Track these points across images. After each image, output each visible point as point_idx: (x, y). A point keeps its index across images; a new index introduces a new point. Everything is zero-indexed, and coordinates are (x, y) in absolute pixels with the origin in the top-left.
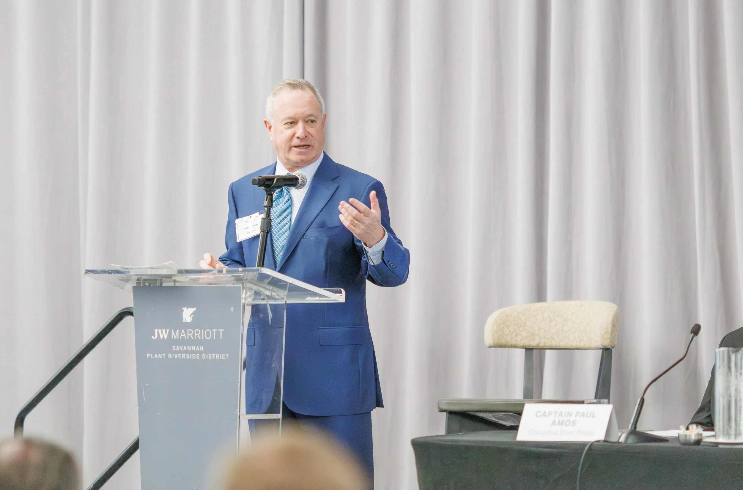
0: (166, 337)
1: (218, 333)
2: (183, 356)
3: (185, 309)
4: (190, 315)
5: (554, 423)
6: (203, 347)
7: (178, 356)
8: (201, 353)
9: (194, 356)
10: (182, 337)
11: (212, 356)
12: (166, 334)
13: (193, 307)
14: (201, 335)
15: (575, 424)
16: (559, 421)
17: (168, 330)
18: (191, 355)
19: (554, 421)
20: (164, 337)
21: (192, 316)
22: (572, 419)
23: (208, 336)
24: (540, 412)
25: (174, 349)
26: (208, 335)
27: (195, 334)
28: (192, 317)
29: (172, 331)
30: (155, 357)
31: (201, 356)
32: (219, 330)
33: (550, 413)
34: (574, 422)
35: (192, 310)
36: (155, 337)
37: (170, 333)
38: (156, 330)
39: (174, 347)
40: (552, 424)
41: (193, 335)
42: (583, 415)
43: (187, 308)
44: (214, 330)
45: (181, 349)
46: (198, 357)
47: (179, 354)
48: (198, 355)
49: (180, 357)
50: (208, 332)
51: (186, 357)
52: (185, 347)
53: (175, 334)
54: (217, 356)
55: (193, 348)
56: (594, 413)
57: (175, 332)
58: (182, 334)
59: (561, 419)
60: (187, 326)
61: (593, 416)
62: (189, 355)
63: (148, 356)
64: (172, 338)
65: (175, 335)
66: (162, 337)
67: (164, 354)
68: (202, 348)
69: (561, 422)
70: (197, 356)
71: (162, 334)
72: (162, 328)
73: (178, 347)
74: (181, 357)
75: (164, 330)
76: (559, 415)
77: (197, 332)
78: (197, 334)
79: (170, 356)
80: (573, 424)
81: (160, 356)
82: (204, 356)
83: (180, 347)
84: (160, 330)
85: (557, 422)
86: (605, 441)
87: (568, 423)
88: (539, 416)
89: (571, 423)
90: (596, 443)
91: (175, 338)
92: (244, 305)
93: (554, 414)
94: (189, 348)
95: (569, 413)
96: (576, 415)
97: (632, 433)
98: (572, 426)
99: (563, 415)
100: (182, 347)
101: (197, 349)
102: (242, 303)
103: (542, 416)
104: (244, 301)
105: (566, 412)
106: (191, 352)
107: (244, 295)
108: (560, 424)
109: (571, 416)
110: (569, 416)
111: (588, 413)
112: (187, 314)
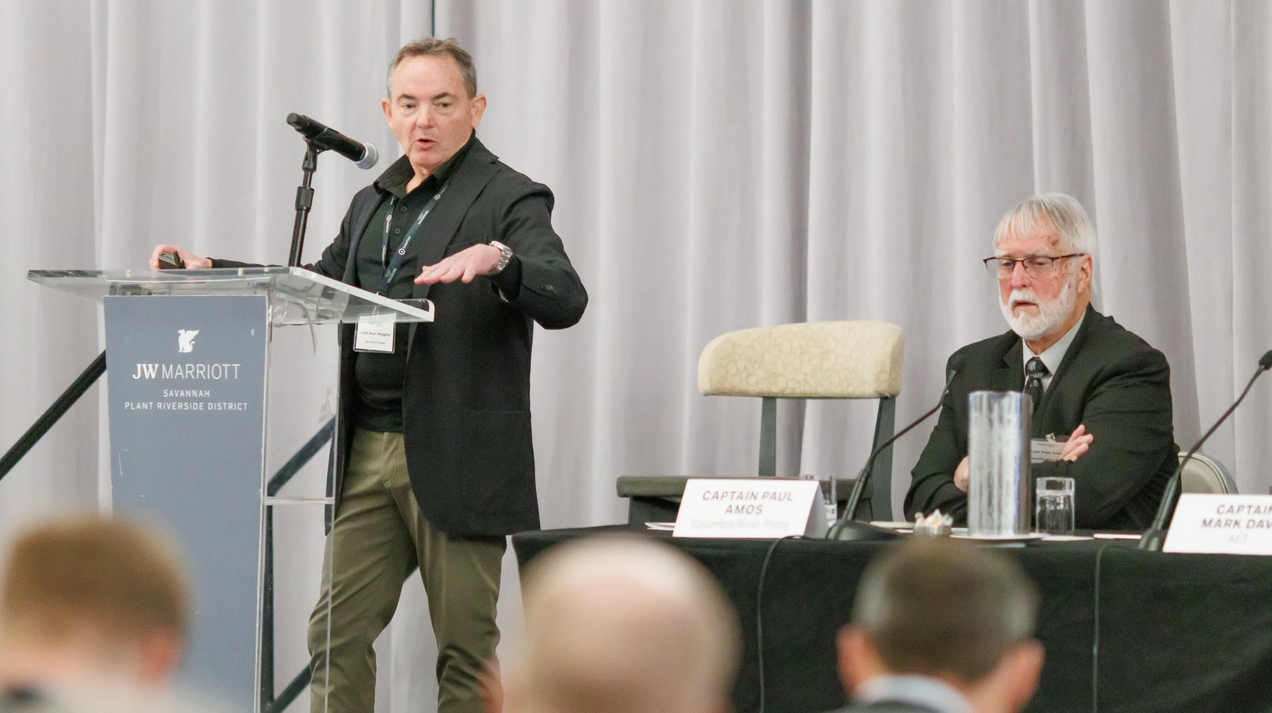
0: (153, 376)
1: (231, 370)
3: (182, 332)
4: (190, 342)
5: (729, 510)
6: (208, 391)
7: (172, 405)
8: (204, 400)
9: (196, 405)
10: (178, 375)
11: (223, 406)
12: (154, 370)
14: (205, 373)
15: (761, 510)
16: (737, 507)
17: (157, 366)
18: (191, 404)
19: (731, 506)
20: (150, 375)
21: (193, 342)
22: (756, 503)
23: (217, 375)
24: (709, 492)
25: (166, 395)
26: (217, 374)
27: (198, 372)
28: (193, 345)
29: (163, 366)
30: (138, 407)
31: (205, 406)
32: (233, 365)
33: (725, 494)
34: (760, 508)
35: (193, 334)
36: (137, 376)
37: (160, 370)
38: (139, 366)
39: (165, 391)
40: (727, 511)
41: (195, 373)
42: (774, 497)
43: (186, 331)
44: (226, 365)
45: (177, 395)
46: (202, 408)
47: (173, 403)
48: (202, 405)
49: (175, 407)
50: (217, 369)
51: (183, 407)
52: (182, 391)
53: (168, 372)
54: (231, 406)
55: (195, 393)
56: (790, 494)
57: (168, 369)
58: (177, 371)
59: (741, 503)
60: (185, 358)
61: (789, 499)
62: (189, 405)
63: (126, 406)
64: (163, 378)
65: (168, 373)
66: (147, 376)
67: (151, 403)
68: (207, 393)
69: (740, 507)
70: (201, 406)
71: (148, 371)
72: (147, 363)
73: (171, 391)
74: (177, 406)
75: (150, 366)
76: (738, 497)
77: (201, 368)
78: (200, 370)
79: (159, 406)
80: (758, 511)
81: (145, 406)
82: (211, 406)
83: (175, 391)
84: (144, 366)
85: (734, 508)
86: (803, 538)
87: (750, 509)
88: (708, 498)
89: (756, 510)
90: (788, 540)
91: (168, 377)
92: (271, 325)
93: (730, 495)
94: (188, 393)
95: (753, 494)
96: (764, 496)
97: (848, 524)
98: (757, 513)
99: (744, 497)
100: (178, 391)
101: (200, 394)
102: (267, 323)
103: (714, 497)
104: (270, 319)
105: (748, 493)
106: (191, 400)
107: (270, 310)
108: (739, 512)
109: (755, 498)
110: (753, 498)
111: (781, 493)
112: (186, 340)
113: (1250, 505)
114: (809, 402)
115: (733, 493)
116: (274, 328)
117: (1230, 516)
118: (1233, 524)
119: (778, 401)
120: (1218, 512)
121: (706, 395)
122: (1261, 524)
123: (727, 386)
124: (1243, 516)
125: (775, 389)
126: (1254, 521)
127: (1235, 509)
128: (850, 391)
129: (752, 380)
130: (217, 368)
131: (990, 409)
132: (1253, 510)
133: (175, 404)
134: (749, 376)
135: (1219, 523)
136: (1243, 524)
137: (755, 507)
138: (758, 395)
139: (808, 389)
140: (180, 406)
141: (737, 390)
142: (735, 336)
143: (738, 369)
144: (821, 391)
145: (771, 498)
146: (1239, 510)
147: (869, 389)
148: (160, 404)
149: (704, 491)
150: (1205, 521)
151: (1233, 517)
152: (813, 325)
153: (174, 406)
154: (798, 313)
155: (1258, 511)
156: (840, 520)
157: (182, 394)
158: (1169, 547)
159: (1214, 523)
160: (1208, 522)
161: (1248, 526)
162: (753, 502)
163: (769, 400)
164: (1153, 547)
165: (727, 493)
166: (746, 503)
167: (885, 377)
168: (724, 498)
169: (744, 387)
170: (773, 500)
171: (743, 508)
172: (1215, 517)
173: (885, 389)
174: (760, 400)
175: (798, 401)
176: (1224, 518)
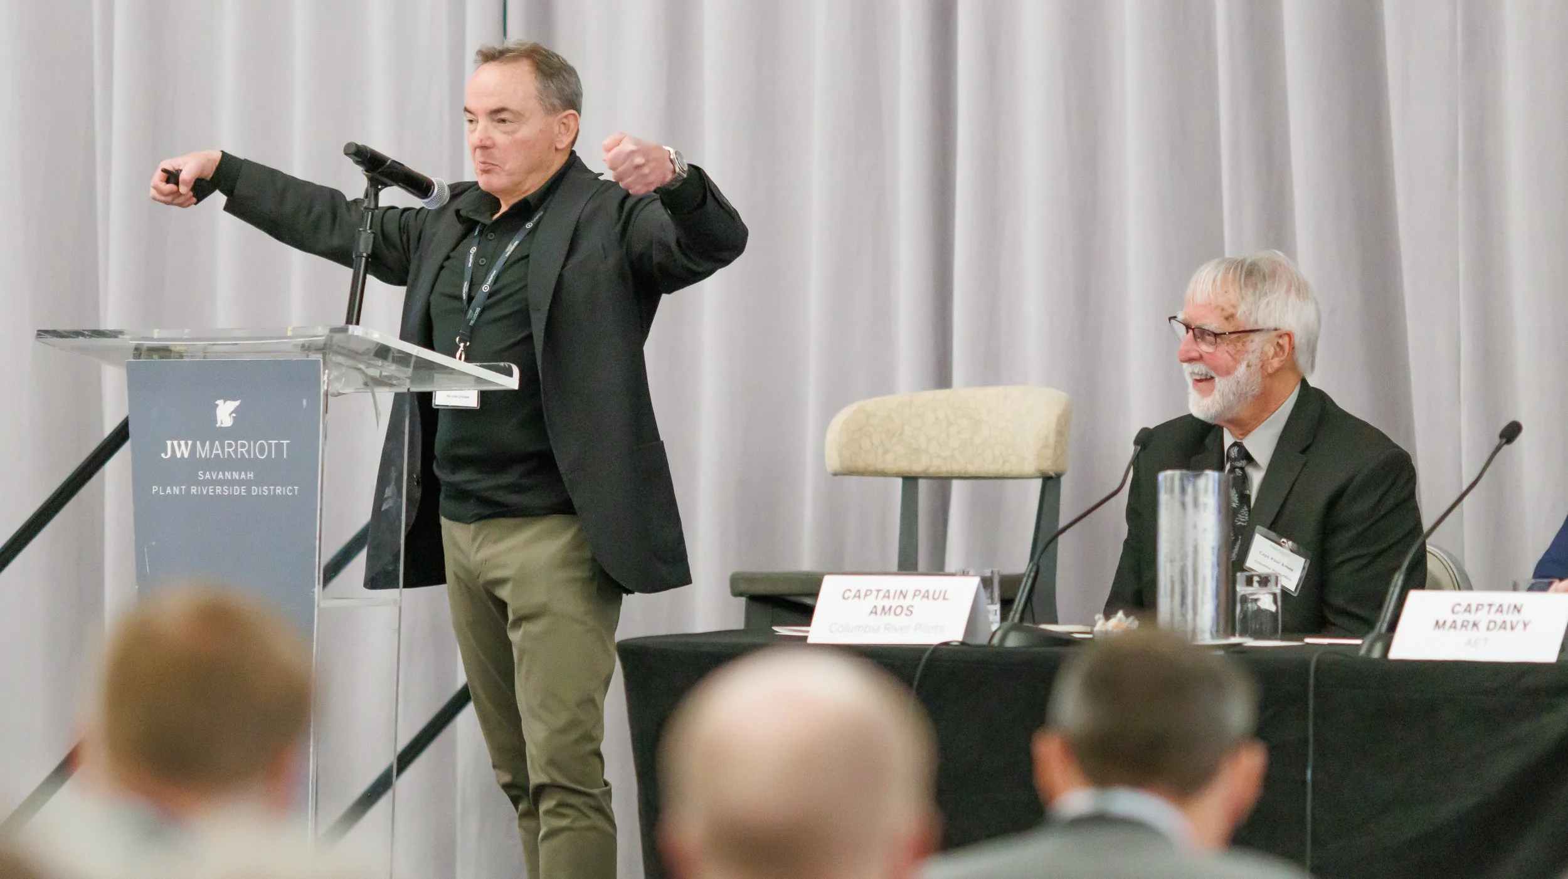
0: (186, 456)
1: (279, 447)
2: (217, 491)
3: (220, 402)
4: (230, 414)
5: (874, 612)
6: (252, 473)
7: (208, 489)
8: (247, 483)
9: (237, 489)
10: (216, 454)
11: (269, 490)
12: (186, 444)
13: (234, 400)
14: (248, 451)
15: (912, 612)
16: (884, 608)
17: (190, 443)
18: (231, 488)
19: (875, 607)
20: (182, 454)
21: (234, 415)
22: (905, 603)
23: (262, 454)
24: (850, 590)
25: (201, 477)
26: (262, 452)
27: (239, 450)
28: (234, 418)
29: (198, 443)
30: (167, 491)
31: (248, 491)
32: (281, 442)
33: (869, 593)
34: (910, 608)
35: (233, 405)
36: (166, 455)
37: (194, 446)
38: (169, 443)
39: (200, 473)
40: (872, 612)
41: (236, 451)
42: (926, 596)
43: (225, 401)
44: (273, 442)
45: (214, 478)
46: (244, 492)
47: (210, 487)
48: (245, 489)
49: (212, 492)
50: (262, 447)
51: (222, 491)
52: (221, 473)
53: (203, 450)
54: (279, 490)
55: (236, 475)
56: (946, 592)
57: (203, 446)
58: (215, 448)
59: (887, 603)
60: (224, 434)
61: (944, 598)
62: (228, 489)
63: (154, 490)
64: (198, 457)
65: (203, 452)
66: (179, 455)
67: (183, 487)
68: (251, 475)
69: (887, 608)
70: (243, 490)
71: (180, 449)
72: (179, 439)
73: (208, 473)
74: (214, 492)
75: (182, 443)
76: (884, 596)
77: (243, 446)
78: (242, 448)
79: (194, 490)
80: (909, 613)
81: (176, 490)
82: (255, 491)
83: (212, 473)
84: (175, 443)
85: (879, 610)
86: (962, 643)
87: (899, 611)
88: (848, 598)
89: (905, 611)
90: (944, 647)
91: (203, 456)
92: (326, 394)
93: (875, 593)
94: (228, 475)
95: (901, 592)
96: (915, 595)
97: (1015, 628)
98: (906, 615)
99: (892, 595)
100: (216, 473)
101: (242, 477)
102: (322, 392)
103: (855, 596)
104: (326, 387)
105: (896, 591)
106: (231, 483)
107: (326, 376)
108: (885, 614)
109: (905, 597)
110: (902, 597)
111: (935, 591)
112: (225, 412)
113: (1491, 603)
114: (955, 483)
115: (878, 591)
116: (329, 397)
117: (1467, 616)
118: (1471, 625)
119: (921, 482)
120: (1453, 612)
121: (835, 474)
122: (1503, 626)
123: (860, 464)
124: (1483, 617)
125: (916, 468)
126: (1495, 622)
127: (1473, 608)
128: (1006, 469)
129: (890, 457)
130: (262, 445)
131: (1183, 490)
132: (1494, 609)
133: (212, 489)
134: (885, 453)
135: (1454, 625)
136: (1483, 626)
137: (905, 608)
138: (897, 475)
139: (956, 468)
140: (218, 490)
141: (871, 468)
142: (870, 404)
143: (872, 444)
144: (972, 469)
145: (923, 597)
146: (1477, 609)
147: (1030, 467)
148: (194, 489)
149: (846, 589)
150: (1437, 622)
151: (1471, 617)
152: (961, 391)
153: (210, 490)
154: (942, 378)
155: (1500, 609)
156: (1004, 623)
157: (221, 476)
158: (1395, 653)
159: (1448, 625)
160: (1441, 623)
161: (1488, 629)
162: (902, 602)
163: (910, 481)
164: (1376, 653)
165: (871, 591)
166: (895, 603)
167: (1049, 453)
168: (867, 598)
169: (880, 466)
170: (925, 600)
171: (890, 608)
172: (1450, 618)
173: (1049, 467)
174: (900, 481)
175: (943, 482)
176: (1460, 618)
